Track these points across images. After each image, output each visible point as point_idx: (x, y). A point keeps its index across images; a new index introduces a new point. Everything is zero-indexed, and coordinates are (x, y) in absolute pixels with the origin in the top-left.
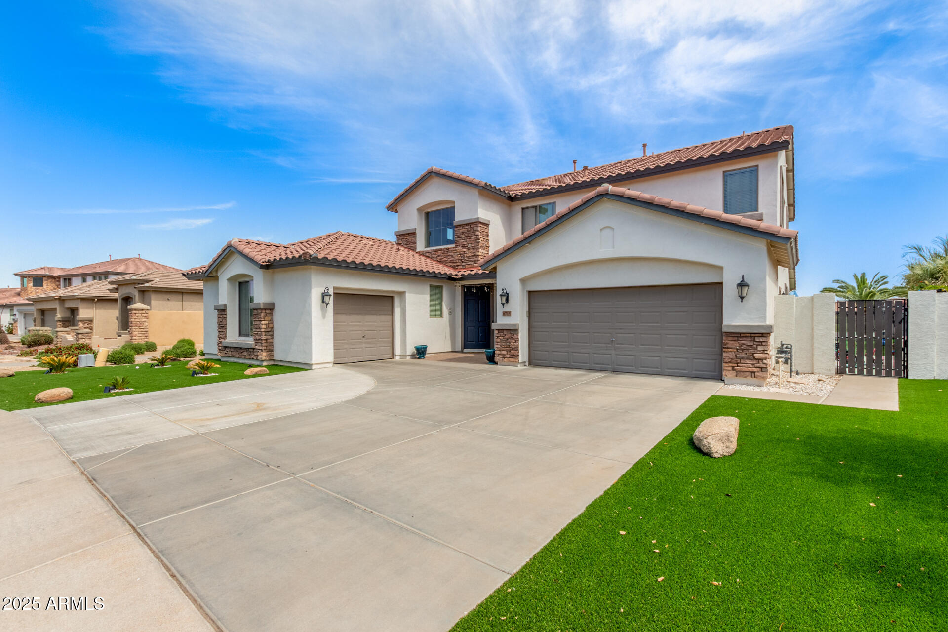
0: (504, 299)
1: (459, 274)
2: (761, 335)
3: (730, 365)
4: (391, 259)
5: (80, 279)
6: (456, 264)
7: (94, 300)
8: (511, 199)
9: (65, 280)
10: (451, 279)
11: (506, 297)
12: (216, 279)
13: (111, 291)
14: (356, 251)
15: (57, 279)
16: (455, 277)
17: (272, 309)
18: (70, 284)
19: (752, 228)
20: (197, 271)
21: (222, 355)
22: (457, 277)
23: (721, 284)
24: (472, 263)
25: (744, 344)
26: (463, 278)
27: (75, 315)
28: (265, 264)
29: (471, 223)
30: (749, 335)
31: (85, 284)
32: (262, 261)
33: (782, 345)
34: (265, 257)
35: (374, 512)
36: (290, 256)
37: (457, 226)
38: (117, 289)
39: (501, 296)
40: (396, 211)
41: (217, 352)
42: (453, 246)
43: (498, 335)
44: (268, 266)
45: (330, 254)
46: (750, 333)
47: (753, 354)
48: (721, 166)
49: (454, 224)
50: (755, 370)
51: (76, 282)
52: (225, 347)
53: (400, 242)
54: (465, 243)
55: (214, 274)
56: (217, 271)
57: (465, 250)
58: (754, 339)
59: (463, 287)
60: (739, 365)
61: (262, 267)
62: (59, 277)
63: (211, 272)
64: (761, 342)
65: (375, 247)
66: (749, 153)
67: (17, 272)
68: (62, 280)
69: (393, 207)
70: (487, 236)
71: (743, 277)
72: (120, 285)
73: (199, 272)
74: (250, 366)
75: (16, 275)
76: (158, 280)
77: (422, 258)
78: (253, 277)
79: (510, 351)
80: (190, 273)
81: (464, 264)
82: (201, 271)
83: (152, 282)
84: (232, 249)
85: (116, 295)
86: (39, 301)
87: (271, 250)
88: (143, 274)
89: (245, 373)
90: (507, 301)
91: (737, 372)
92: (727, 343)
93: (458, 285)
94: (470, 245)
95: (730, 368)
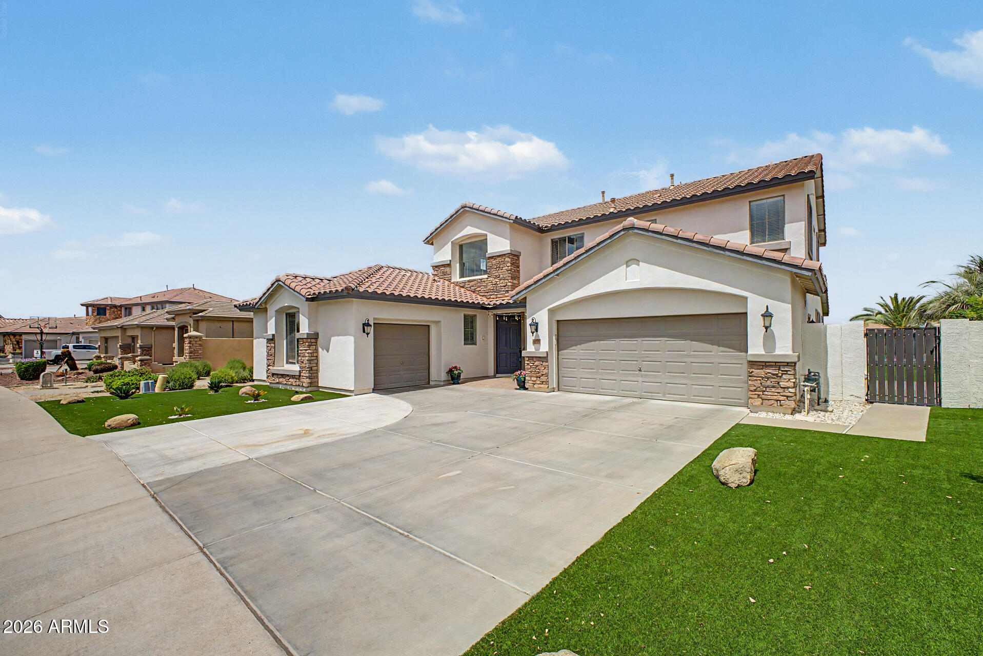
0: (534, 327)
1: (492, 303)
2: (786, 364)
3: (756, 393)
4: (427, 291)
5: (140, 308)
6: (489, 294)
7: (153, 328)
8: (541, 230)
9: (126, 309)
10: (483, 307)
11: (535, 326)
12: (266, 310)
13: (168, 320)
14: (395, 283)
15: (119, 309)
16: (488, 306)
17: (317, 339)
18: (130, 314)
19: (775, 260)
20: (248, 303)
21: (270, 382)
22: (490, 307)
23: (746, 313)
24: (504, 292)
25: (769, 373)
26: (496, 307)
27: (135, 342)
28: (310, 297)
29: (503, 255)
30: (774, 364)
31: (144, 313)
32: (307, 294)
33: (810, 373)
34: (310, 290)
35: (410, 535)
36: (334, 290)
37: (490, 258)
38: (173, 318)
39: (530, 325)
40: (432, 244)
41: (265, 379)
42: (486, 276)
43: (528, 362)
44: (313, 299)
45: (370, 287)
46: (776, 362)
47: (779, 382)
48: (746, 197)
49: (487, 256)
50: (782, 398)
51: (136, 311)
52: (273, 374)
53: (436, 273)
54: (497, 274)
55: (264, 306)
56: (266, 303)
57: (497, 280)
58: (779, 368)
59: (496, 315)
60: (766, 393)
61: (308, 299)
62: (121, 306)
63: (261, 304)
64: (787, 371)
65: (413, 278)
66: (775, 183)
67: (83, 302)
68: (123, 309)
69: (429, 241)
70: (518, 267)
71: (767, 307)
72: (177, 314)
73: (250, 304)
74: (297, 393)
75: (82, 305)
76: (211, 309)
77: (457, 288)
78: (299, 308)
79: (540, 378)
80: (242, 304)
81: (496, 293)
82: (252, 302)
83: (206, 312)
84: (280, 283)
85: (172, 323)
86: (103, 330)
87: (315, 283)
88: (198, 305)
89: (292, 399)
90: (537, 330)
91: (763, 400)
92: (752, 372)
93: (490, 314)
94: (501, 276)
95: (756, 396)
